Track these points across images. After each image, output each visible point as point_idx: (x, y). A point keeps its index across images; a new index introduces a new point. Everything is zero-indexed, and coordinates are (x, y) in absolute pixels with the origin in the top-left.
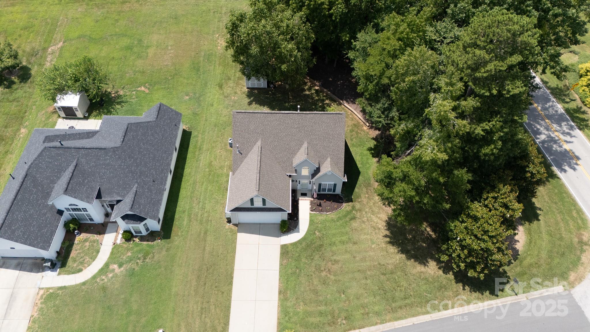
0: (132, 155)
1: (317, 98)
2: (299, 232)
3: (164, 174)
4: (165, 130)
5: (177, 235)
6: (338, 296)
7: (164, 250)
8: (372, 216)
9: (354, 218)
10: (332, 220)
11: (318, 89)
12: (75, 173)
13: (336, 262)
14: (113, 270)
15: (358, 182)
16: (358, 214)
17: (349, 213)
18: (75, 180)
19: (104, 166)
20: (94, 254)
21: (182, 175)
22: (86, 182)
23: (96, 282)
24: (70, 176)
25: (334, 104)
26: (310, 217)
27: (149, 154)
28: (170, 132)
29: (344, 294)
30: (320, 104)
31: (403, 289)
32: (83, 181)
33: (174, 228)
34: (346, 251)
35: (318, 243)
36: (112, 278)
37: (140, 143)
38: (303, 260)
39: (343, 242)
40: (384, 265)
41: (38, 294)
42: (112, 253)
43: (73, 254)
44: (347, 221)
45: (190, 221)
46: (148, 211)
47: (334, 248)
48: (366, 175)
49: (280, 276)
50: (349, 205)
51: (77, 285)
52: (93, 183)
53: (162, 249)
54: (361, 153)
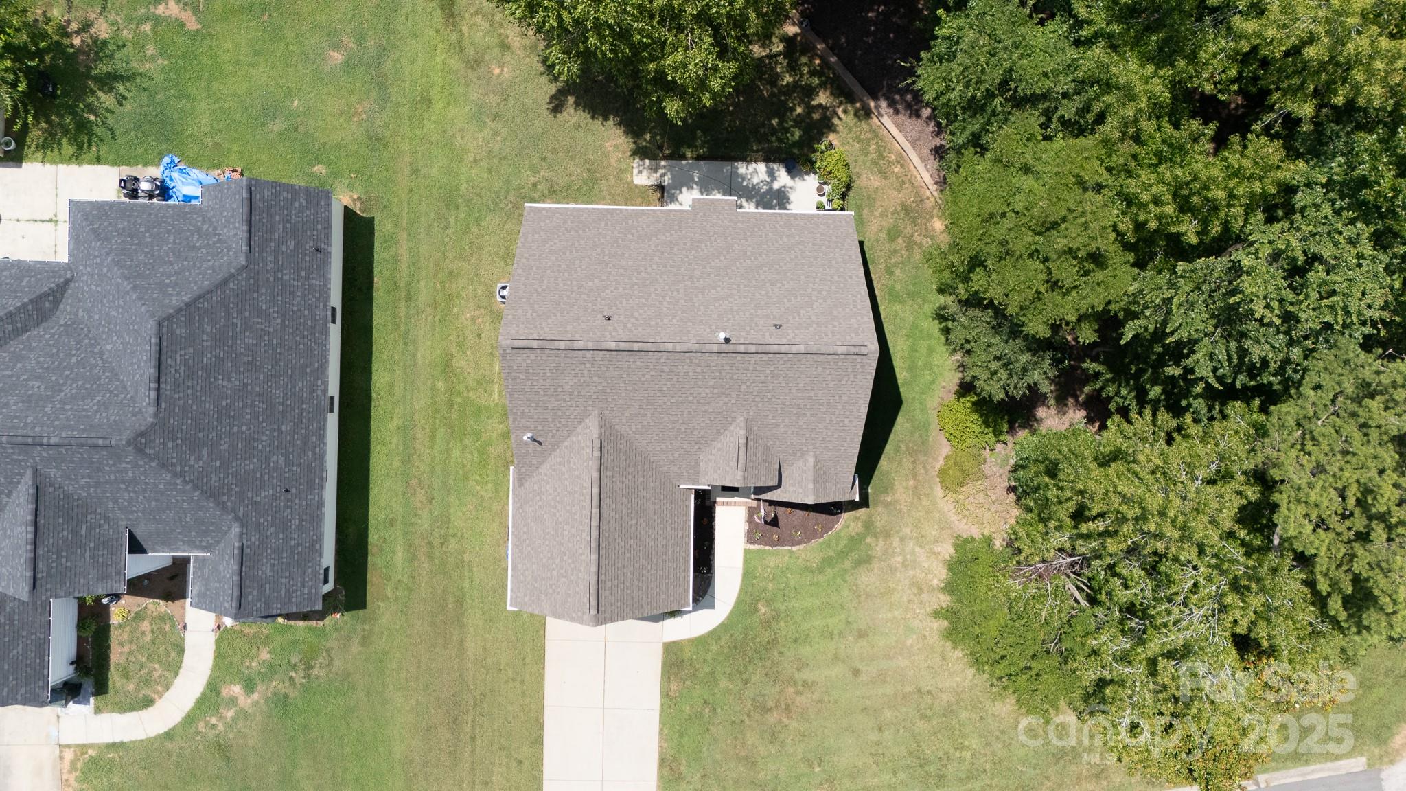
0: (201, 435)
1: (788, 79)
2: (712, 606)
3: (314, 453)
4: (284, 286)
5: (385, 598)
6: (806, 770)
7: (356, 640)
8: (917, 549)
9: (865, 560)
10: (806, 568)
11: (796, 35)
12: (41, 521)
13: (808, 685)
14: (233, 701)
15: (892, 437)
16: (881, 543)
17: (855, 541)
18: (49, 541)
19: (123, 486)
20: (173, 655)
21: (369, 398)
22: (83, 532)
23: (199, 733)
24: (30, 536)
25: (845, 112)
26: (746, 561)
27: (253, 405)
28: (303, 285)
29: (819, 765)
30: (799, 110)
31: (968, 755)
32: (75, 533)
33: (373, 578)
34: (836, 658)
35: (766, 636)
36: (234, 719)
37: (216, 379)
38: (724, 683)
39: (828, 634)
40: (929, 692)
41: (61, 758)
42: (219, 655)
43: (116, 655)
44: (846, 571)
45: (413, 558)
46: (288, 591)
47: (806, 651)
48: (918, 412)
49: (663, 723)
50: (857, 518)
51: (150, 741)
52: (106, 527)
53: (349, 638)
54: (914, 327)
